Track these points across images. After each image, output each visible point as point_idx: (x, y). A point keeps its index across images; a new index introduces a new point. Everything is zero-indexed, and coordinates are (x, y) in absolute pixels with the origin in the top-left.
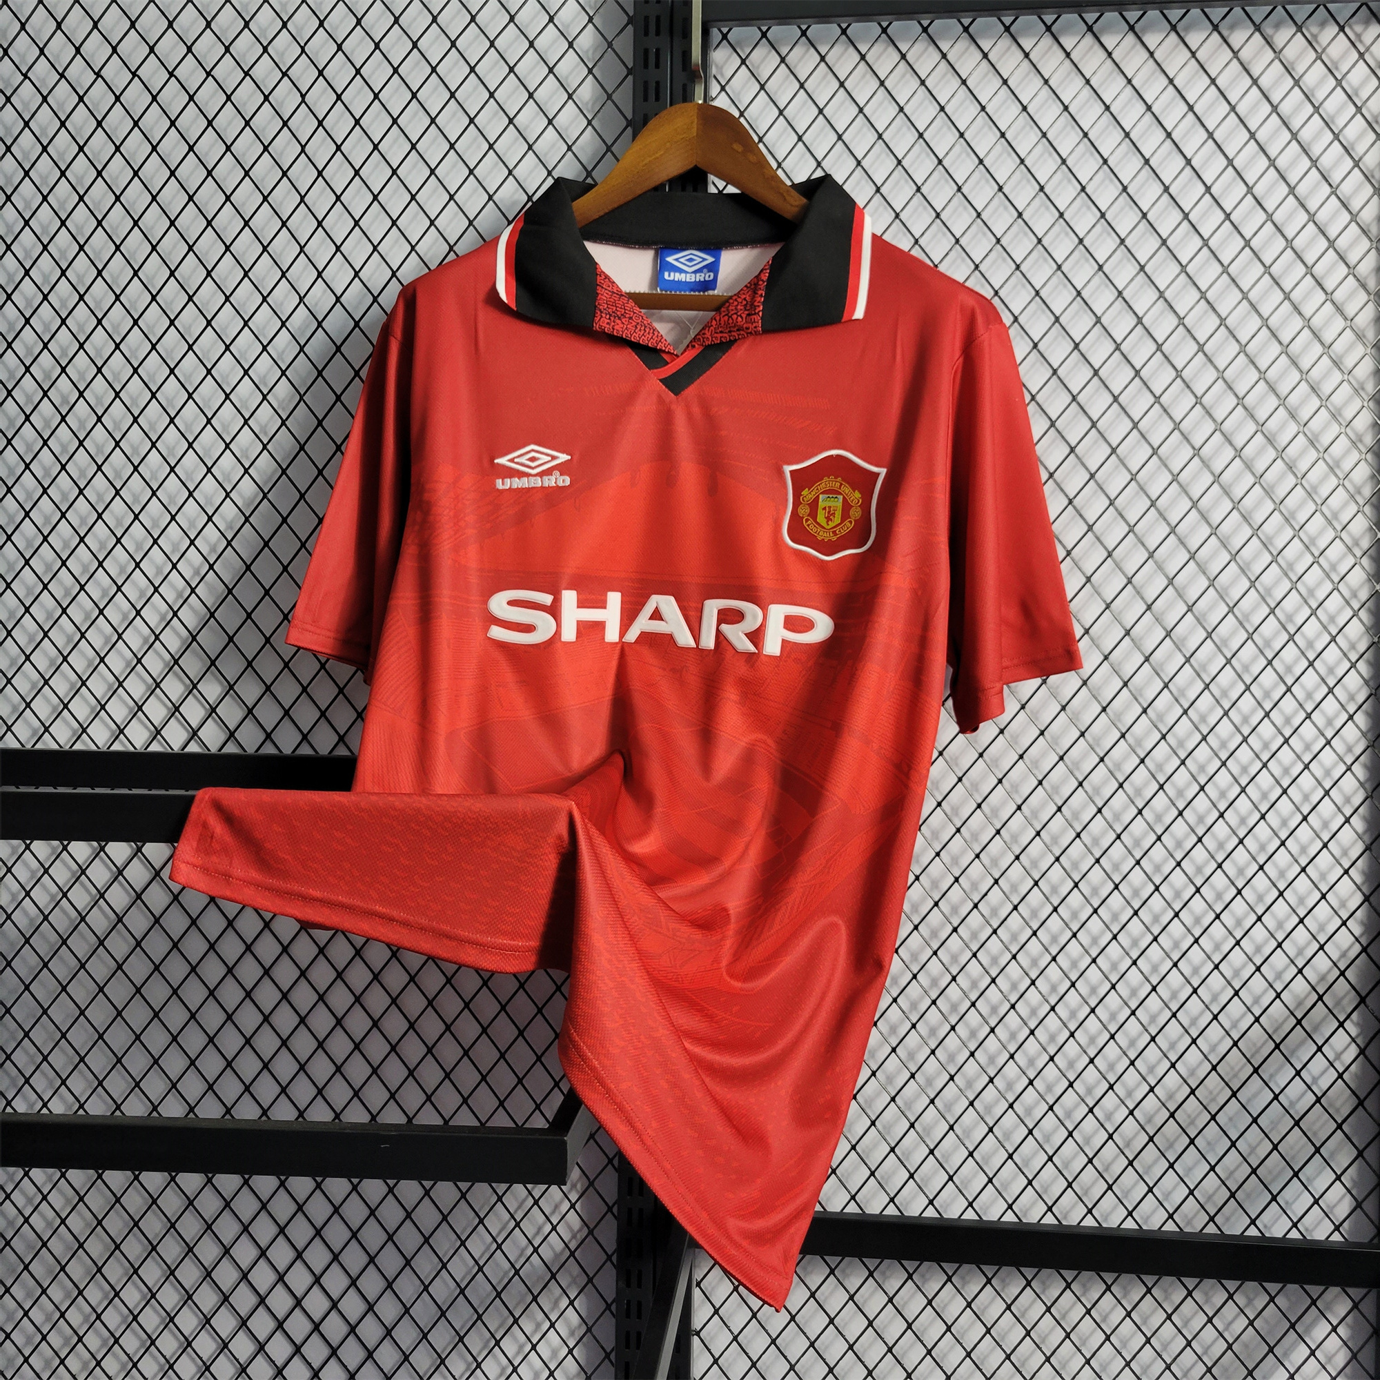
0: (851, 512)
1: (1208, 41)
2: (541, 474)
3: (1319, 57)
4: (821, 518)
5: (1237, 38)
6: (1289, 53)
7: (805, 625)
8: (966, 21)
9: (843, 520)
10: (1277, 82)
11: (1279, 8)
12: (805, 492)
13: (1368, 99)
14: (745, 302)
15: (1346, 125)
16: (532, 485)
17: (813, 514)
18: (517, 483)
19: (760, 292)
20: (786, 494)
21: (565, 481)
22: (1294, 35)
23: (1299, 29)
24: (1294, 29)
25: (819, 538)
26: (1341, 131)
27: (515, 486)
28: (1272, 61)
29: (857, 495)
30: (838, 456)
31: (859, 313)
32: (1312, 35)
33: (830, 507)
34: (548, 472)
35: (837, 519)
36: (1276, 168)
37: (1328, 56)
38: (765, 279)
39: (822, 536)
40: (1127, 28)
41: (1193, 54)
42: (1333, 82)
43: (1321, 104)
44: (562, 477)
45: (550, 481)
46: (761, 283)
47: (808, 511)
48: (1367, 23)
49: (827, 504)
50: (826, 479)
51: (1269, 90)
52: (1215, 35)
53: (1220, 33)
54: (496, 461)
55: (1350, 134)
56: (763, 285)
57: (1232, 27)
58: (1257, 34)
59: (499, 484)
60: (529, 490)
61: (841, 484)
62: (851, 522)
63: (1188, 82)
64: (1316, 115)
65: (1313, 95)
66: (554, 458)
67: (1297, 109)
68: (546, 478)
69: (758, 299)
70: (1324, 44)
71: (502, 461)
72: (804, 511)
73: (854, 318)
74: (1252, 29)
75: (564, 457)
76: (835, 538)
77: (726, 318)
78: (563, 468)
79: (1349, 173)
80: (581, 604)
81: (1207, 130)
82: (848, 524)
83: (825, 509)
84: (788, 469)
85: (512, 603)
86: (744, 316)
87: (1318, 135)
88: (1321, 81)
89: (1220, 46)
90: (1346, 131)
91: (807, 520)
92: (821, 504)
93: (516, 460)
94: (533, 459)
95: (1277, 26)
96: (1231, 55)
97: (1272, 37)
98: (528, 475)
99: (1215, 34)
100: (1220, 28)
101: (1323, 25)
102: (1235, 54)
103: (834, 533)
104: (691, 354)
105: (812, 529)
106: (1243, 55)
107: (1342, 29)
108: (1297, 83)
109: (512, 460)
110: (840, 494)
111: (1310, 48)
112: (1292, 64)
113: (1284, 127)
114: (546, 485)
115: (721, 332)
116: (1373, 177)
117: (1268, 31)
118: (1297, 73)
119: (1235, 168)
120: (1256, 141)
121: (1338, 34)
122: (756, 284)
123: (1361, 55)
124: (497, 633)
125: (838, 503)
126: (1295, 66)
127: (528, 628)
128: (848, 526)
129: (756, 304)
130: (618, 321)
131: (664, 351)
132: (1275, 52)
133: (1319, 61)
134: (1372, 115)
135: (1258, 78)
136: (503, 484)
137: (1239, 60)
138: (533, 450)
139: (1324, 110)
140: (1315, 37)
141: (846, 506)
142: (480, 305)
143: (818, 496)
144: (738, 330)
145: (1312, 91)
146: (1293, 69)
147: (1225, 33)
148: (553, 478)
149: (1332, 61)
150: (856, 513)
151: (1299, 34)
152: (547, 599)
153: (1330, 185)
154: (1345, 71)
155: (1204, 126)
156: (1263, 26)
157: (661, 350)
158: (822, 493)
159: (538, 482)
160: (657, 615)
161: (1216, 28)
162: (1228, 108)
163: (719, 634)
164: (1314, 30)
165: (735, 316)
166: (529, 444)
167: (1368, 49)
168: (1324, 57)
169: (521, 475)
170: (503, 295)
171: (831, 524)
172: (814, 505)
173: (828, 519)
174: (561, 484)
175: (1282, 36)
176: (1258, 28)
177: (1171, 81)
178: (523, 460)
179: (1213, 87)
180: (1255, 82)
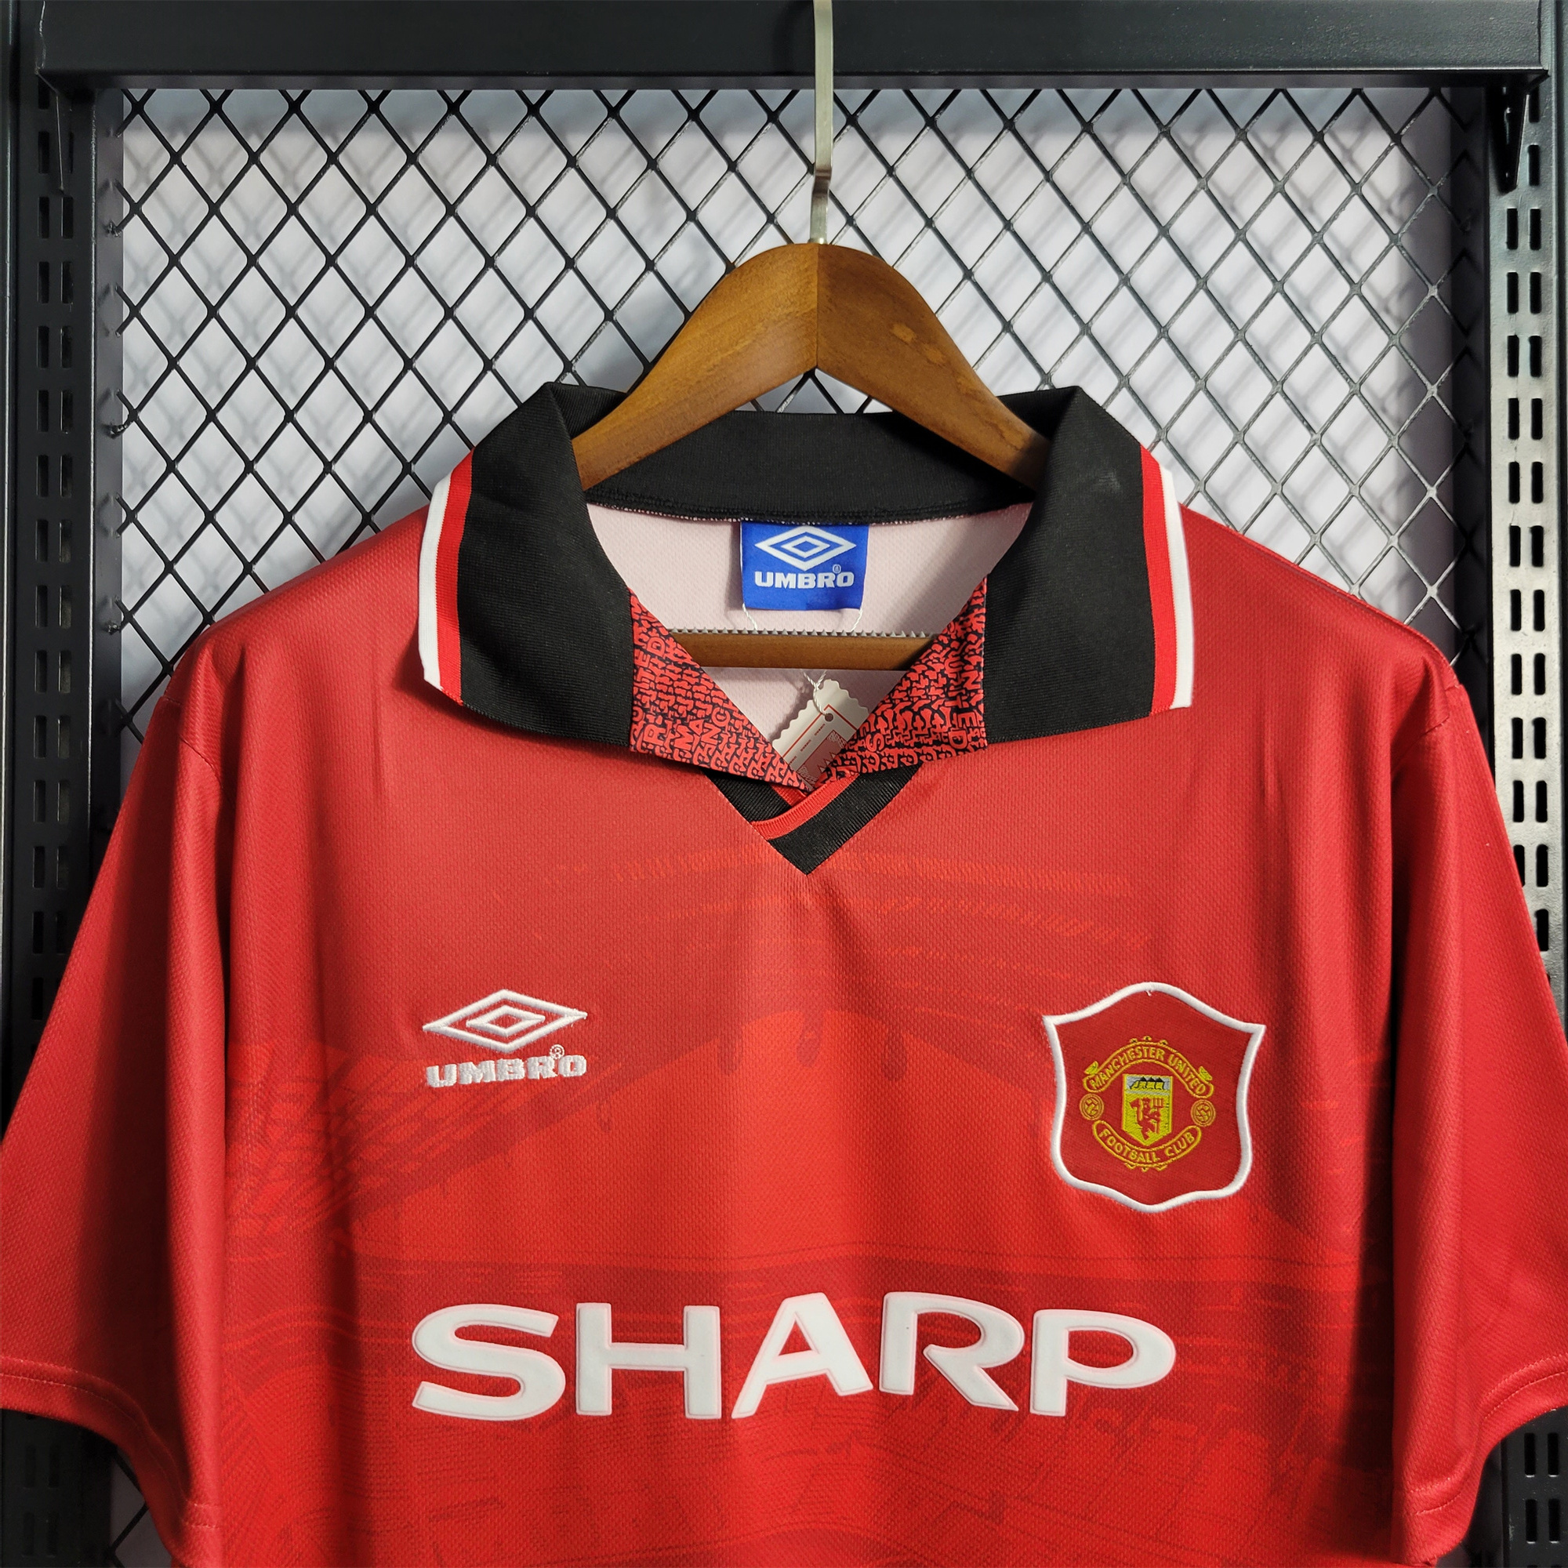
0: (1195, 1111)
1: (1074, 152)
2: (524, 1054)
3: (1279, 189)
4: (1130, 1122)
5: (1129, 149)
6: (1226, 179)
7: (1113, 1350)
8: (614, 96)
9: (1177, 1128)
10: (1204, 233)
11: (1203, 94)
12: (1092, 1070)
13: (1373, 268)
14: (944, 681)
15: (1333, 317)
16: (506, 1076)
17: (1113, 1115)
18: (473, 1073)
19: (974, 660)
20: (1052, 1073)
21: (576, 1066)
22: (1233, 145)
23: (1242, 135)
24: (1231, 136)
25: (1130, 1166)
26: (1325, 327)
27: (467, 1080)
28: (1194, 193)
29: (1204, 1075)
30: (1158, 994)
31: (1183, 696)
32: (1265, 147)
33: (1147, 1100)
34: (540, 1048)
35: (1165, 1127)
36: (1208, 393)
37: (1295, 187)
38: (981, 628)
39: (1136, 1161)
40: (922, 121)
41: (1048, 175)
42: (1306, 237)
43: (1288, 275)
44: (570, 1059)
45: (543, 1068)
46: (973, 638)
47: (1101, 1108)
48: (1362, 129)
49: (1141, 1093)
50: (1134, 1042)
51: (1190, 247)
52: (1087, 143)
53: (1095, 138)
54: (426, 1027)
55: (1341, 331)
56: (979, 643)
57: (1120, 129)
58: (1164, 143)
59: (434, 1077)
60: (498, 1086)
61: (1168, 1053)
62: (1194, 1133)
63: (1043, 228)
64: (1278, 297)
65: (1271, 259)
66: (550, 1017)
67: (1243, 283)
68: (534, 1061)
69: (973, 675)
70: (1288, 167)
71: (441, 1025)
72: (1092, 1109)
73: (1173, 707)
74: (1156, 132)
75: (571, 1016)
76: (1163, 1167)
77: (909, 715)
78: (570, 1040)
79: (1344, 405)
80: (622, 1333)
81: (1078, 319)
82: (1189, 1137)
83: (1135, 1104)
84: (1051, 1022)
85: (468, 1333)
86: (947, 711)
87: (1282, 333)
88: (1284, 234)
89: (1100, 162)
90: (1335, 327)
91: (1100, 1128)
92: (1129, 1094)
93: (469, 1023)
94: (505, 1021)
95: (1202, 129)
96: (1118, 179)
97: (1192, 149)
98: (496, 1055)
99: (1087, 140)
100: (1097, 127)
101: (1283, 129)
102: (1125, 177)
103: (1161, 1155)
104: (834, 789)
105: (1113, 1146)
106: (1142, 179)
107: (1319, 137)
108: (1241, 235)
109: (460, 1024)
110: (1169, 1073)
111: (1262, 171)
112: (1232, 199)
113: (1220, 318)
114: (535, 1075)
115: (899, 745)
116: (1384, 410)
117: (1186, 138)
118: (1240, 217)
119: (1133, 393)
120: (1170, 341)
121: (1312, 146)
122: (963, 640)
123: (1356, 187)
124: (432, 1398)
125: (1163, 1093)
126: (1237, 203)
127: (504, 1387)
128: (1189, 1141)
129: (969, 686)
130: (683, 729)
131: (780, 785)
132: (1198, 176)
133: (1279, 196)
134: (1378, 297)
135: (1170, 224)
136: (442, 1076)
137: (1132, 189)
138: (505, 1002)
139: (1293, 287)
140: (1271, 151)
141: (1183, 1101)
142: (385, 692)
143: (1120, 1079)
144: (937, 743)
145: (1270, 251)
146: (1233, 209)
147: (1107, 139)
148: (550, 1060)
149: (1302, 197)
150: (1204, 1114)
151: (1241, 145)
152: (543, 1323)
153: (1309, 428)
154: (1326, 217)
155: (1073, 312)
156: (1177, 128)
157: (772, 783)
158: (1129, 1071)
159: (516, 1070)
160: (796, 1343)
161: (1087, 127)
162: (1115, 279)
163: (924, 1367)
164: (1269, 138)
165: (926, 713)
166: (497, 990)
167: (1367, 177)
168: (1288, 189)
169: (479, 1054)
170: (432, 675)
171: (1153, 1137)
172: (1113, 1096)
173: (1146, 1126)
174: (567, 1072)
175: (1211, 148)
176: (1165, 131)
177: (1008, 225)
178: (483, 1022)
179: (1086, 238)
180: (1164, 231)
